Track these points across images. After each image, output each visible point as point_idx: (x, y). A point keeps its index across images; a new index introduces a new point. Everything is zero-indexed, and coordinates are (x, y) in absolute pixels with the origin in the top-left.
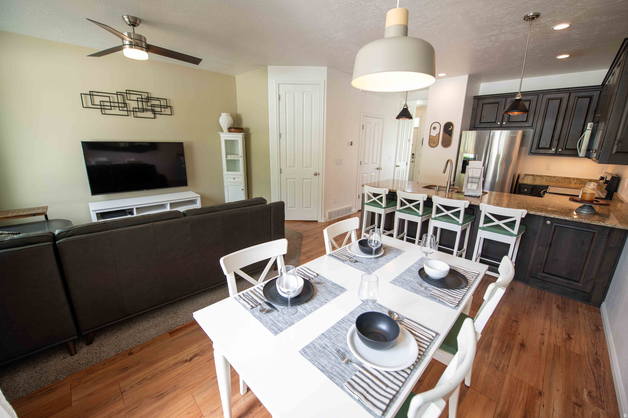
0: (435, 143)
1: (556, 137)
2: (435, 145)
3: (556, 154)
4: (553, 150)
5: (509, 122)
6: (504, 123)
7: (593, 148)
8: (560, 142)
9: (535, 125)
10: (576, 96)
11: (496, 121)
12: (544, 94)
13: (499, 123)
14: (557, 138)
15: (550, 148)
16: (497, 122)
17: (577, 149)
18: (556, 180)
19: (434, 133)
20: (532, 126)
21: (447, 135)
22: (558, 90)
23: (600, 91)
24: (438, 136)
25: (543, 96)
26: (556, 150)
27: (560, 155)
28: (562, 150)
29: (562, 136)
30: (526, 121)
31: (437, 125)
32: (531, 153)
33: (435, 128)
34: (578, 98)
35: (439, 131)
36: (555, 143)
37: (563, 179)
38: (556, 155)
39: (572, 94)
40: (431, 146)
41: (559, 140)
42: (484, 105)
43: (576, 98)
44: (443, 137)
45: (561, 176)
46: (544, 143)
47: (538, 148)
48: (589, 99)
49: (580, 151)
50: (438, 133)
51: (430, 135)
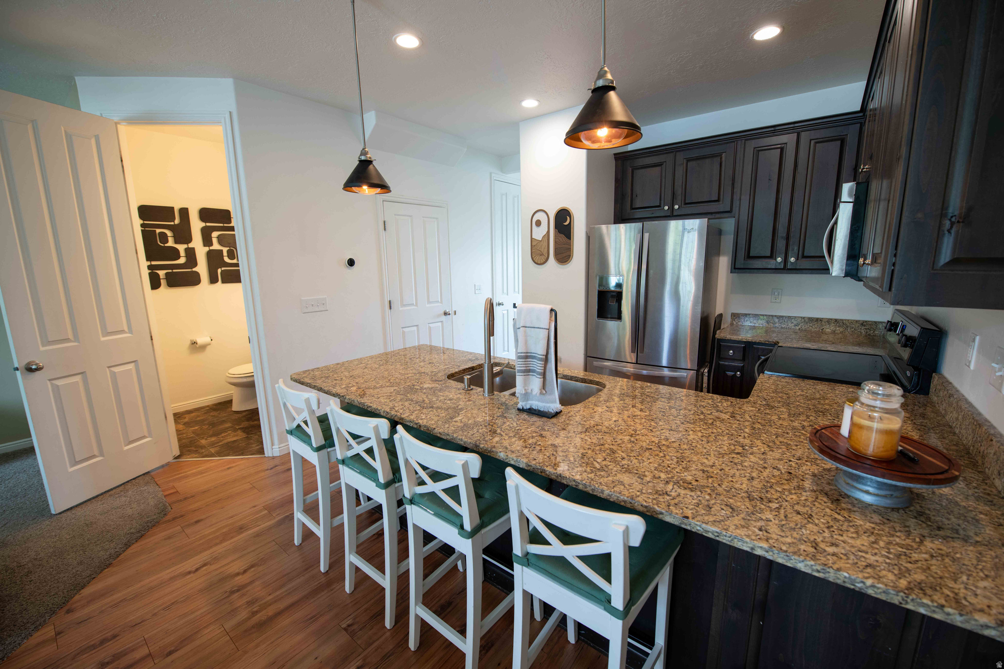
0: (542, 255)
1: (782, 231)
2: (543, 259)
3: (785, 269)
4: (779, 259)
5: (686, 204)
6: (676, 207)
7: (864, 251)
8: (791, 243)
9: (738, 208)
10: (811, 140)
11: (660, 203)
12: (746, 140)
13: (666, 208)
14: (785, 235)
15: (772, 256)
16: (662, 205)
17: (824, 257)
18: (793, 325)
19: (539, 234)
20: (730, 212)
21: (562, 237)
22: (773, 129)
23: (859, 125)
24: (546, 239)
25: (745, 143)
26: (786, 260)
27: (795, 271)
28: (797, 259)
29: (793, 229)
30: (718, 201)
31: (540, 216)
32: (735, 268)
33: (538, 223)
34: (816, 143)
35: (546, 230)
36: (781, 244)
37: (807, 323)
38: (785, 271)
39: (803, 134)
40: (536, 261)
41: (788, 238)
42: (635, 171)
43: (813, 142)
44: (556, 242)
45: (804, 316)
46: (761, 246)
47: (749, 257)
48: (839, 143)
49: (832, 262)
50: (545, 232)
51: (532, 238)
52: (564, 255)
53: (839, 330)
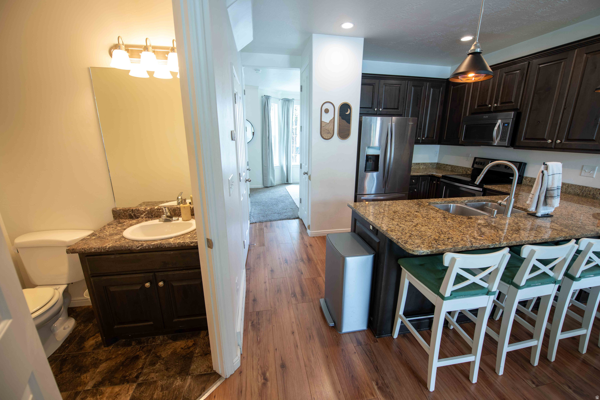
0: (328, 133)
2: (330, 135)
4: (419, 138)
5: (384, 108)
6: (381, 109)
19: (327, 118)
20: (402, 115)
21: (344, 122)
24: (332, 122)
27: (423, 143)
28: (425, 139)
29: (423, 125)
30: (398, 108)
31: (328, 106)
33: (327, 111)
35: (333, 116)
36: (419, 131)
38: (420, 143)
40: (324, 137)
41: (421, 129)
44: (339, 125)
50: (332, 118)
51: (321, 121)
52: (344, 134)
53: (425, 167)
